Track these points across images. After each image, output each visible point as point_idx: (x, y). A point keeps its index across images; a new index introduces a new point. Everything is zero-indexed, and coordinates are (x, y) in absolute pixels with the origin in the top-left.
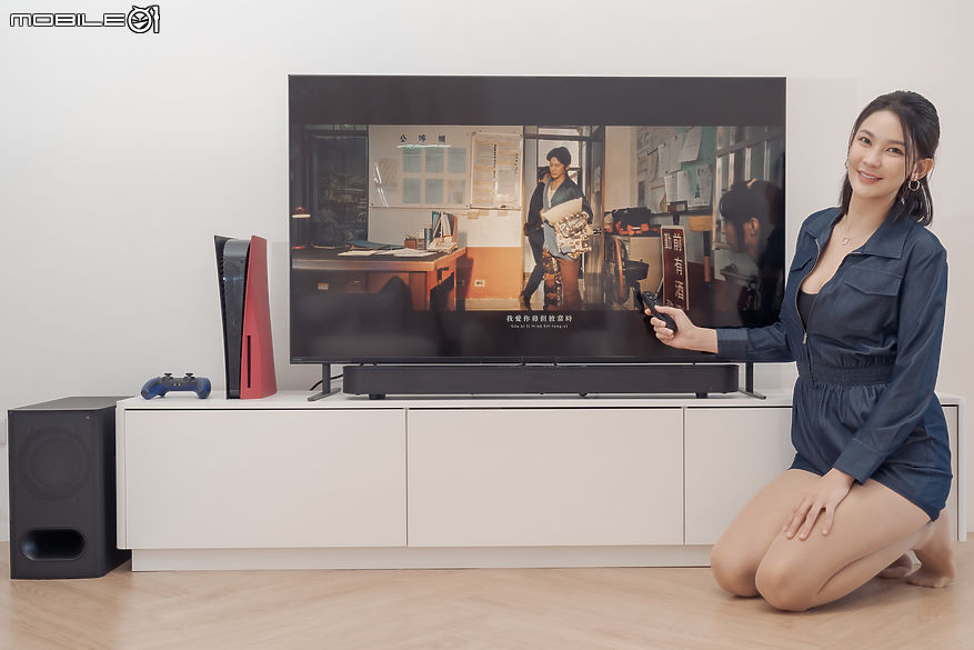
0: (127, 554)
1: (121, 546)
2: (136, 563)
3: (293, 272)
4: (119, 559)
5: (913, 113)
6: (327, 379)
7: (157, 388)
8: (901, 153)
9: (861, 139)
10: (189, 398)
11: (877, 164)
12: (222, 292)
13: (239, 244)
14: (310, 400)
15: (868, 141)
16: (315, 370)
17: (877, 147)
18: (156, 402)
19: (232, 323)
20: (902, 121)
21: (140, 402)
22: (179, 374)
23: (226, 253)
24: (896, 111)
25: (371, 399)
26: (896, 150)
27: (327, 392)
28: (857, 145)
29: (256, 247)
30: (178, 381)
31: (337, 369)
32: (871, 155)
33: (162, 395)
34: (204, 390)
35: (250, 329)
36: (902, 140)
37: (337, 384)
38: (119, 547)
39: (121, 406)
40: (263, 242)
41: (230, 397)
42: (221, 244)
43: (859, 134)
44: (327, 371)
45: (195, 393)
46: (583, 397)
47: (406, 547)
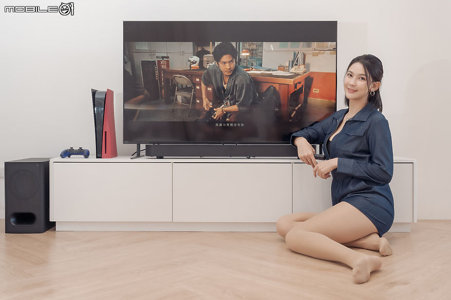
0: (54, 224)
1: (51, 220)
2: (58, 227)
4: (51, 226)
6: (139, 151)
7: (67, 153)
8: (365, 80)
9: (348, 75)
10: (81, 158)
11: (355, 85)
12: (94, 113)
13: (101, 93)
14: (131, 159)
15: (351, 76)
16: (133, 147)
17: (355, 77)
18: (67, 159)
19: (99, 127)
20: (364, 67)
21: (60, 159)
22: (76, 148)
23: (96, 96)
25: (157, 158)
26: (363, 78)
27: (139, 156)
28: (347, 77)
29: (109, 94)
30: (76, 151)
31: (143, 146)
32: (352, 81)
33: (69, 157)
34: (86, 154)
35: (106, 128)
36: (364, 74)
37: (143, 153)
39: (51, 161)
40: (112, 92)
41: (97, 157)
42: (94, 93)
43: (348, 72)
44: (139, 147)
45: (83, 156)
46: (249, 158)
47: (172, 222)
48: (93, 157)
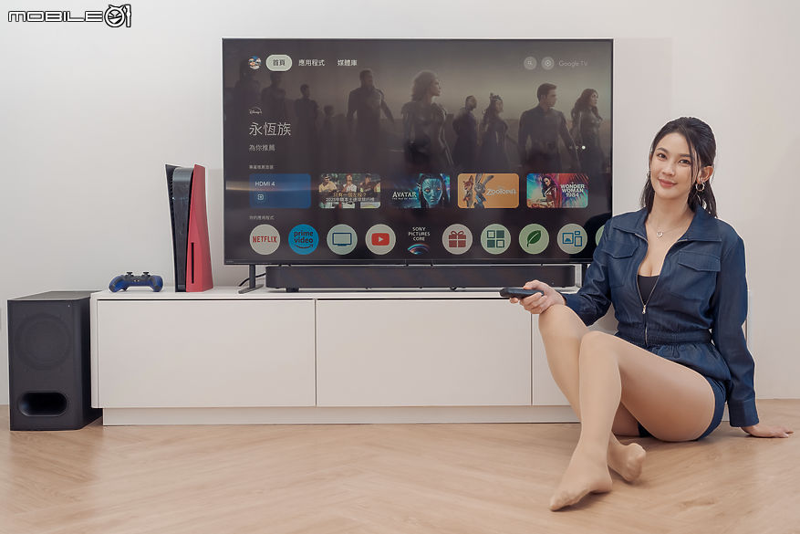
0: (99, 412)
1: (94, 405)
2: (106, 419)
3: (226, 192)
4: (94, 416)
5: (695, 133)
6: (253, 277)
7: (121, 284)
8: (689, 163)
9: (658, 155)
10: (146, 292)
11: (673, 173)
12: (172, 209)
13: (184, 171)
14: (240, 292)
15: (664, 156)
16: (243, 270)
17: (671, 160)
18: (120, 294)
19: (179, 232)
20: (687, 140)
21: (108, 294)
22: (138, 273)
23: (175, 178)
24: (683, 133)
25: (287, 292)
26: (685, 161)
27: (253, 287)
28: (656, 159)
29: (197, 173)
30: (137, 278)
31: (261, 269)
33: (125, 289)
34: (157, 285)
35: (194, 237)
36: (688, 153)
37: (261, 281)
38: (93, 407)
39: (94, 298)
40: (203, 169)
41: (178, 290)
42: (170, 171)
43: (657, 151)
44: (253, 270)
45: (149, 288)
46: (454, 290)
47: (316, 407)
48: (169, 291)
